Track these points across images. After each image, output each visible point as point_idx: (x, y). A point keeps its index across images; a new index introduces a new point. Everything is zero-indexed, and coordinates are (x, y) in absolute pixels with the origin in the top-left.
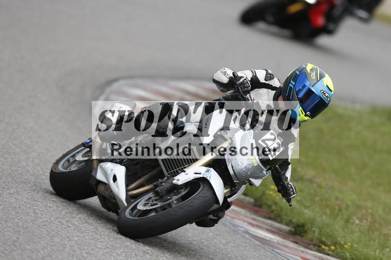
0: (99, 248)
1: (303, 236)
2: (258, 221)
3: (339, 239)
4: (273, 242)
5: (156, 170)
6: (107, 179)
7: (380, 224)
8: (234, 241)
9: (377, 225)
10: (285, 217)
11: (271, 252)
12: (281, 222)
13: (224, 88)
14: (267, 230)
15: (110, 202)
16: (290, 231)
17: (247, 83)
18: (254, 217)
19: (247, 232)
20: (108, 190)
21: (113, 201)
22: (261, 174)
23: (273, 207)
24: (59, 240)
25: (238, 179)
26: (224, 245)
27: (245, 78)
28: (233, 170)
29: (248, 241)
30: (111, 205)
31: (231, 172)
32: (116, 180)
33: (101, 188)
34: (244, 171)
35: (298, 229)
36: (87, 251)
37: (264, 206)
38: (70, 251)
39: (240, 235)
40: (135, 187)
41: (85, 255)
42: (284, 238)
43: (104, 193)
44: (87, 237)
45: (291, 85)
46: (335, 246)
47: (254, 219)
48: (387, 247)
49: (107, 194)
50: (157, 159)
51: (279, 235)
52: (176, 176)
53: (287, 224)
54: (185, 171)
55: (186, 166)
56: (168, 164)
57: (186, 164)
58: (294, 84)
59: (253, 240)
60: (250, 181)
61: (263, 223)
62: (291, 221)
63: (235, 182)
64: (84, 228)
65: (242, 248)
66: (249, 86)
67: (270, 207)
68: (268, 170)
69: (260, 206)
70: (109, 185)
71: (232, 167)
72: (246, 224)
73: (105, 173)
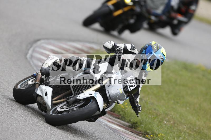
0: (27, 130)
1: (136, 129)
2: (112, 119)
3: (155, 131)
4: (120, 131)
5: (69, 91)
6: (42, 94)
7: (178, 124)
8: (99, 130)
9: (176, 125)
10: (127, 118)
11: (119, 137)
12: (124, 121)
13: (109, 51)
14: (117, 125)
15: (43, 106)
16: (130, 126)
17: (121, 50)
18: (110, 117)
19: (106, 125)
20: (42, 100)
21: (44, 105)
22: (124, 98)
23: (121, 113)
24: (6, 125)
25: (111, 100)
26: (94, 132)
27: (120, 47)
28: (109, 94)
29: (107, 130)
30: (43, 108)
31: (108, 95)
32: (47, 95)
33: (39, 99)
34: (115, 96)
35: (133, 125)
36: (20, 132)
37: (116, 112)
38: (11, 131)
39: (103, 127)
40: (56, 99)
41: (20, 134)
42: (126, 129)
43: (40, 101)
44: (21, 124)
45: (143, 52)
46: (153, 135)
47: (110, 119)
48: (180, 137)
49: (41, 102)
50: (70, 86)
51: (123, 128)
52: (79, 94)
53: (128, 122)
54: (83, 93)
55: (84, 90)
56: (75, 89)
57: (85, 89)
58: (145, 51)
59: (109, 129)
60: (117, 101)
61: (115, 121)
62: (130, 121)
63: (109, 101)
64: (19, 119)
65: (103, 134)
66: (122, 52)
67: (119, 112)
68: (127, 96)
69: (114, 112)
70: (43, 97)
71: (109, 93)
72: (106, 121)
73: (42, 91)
